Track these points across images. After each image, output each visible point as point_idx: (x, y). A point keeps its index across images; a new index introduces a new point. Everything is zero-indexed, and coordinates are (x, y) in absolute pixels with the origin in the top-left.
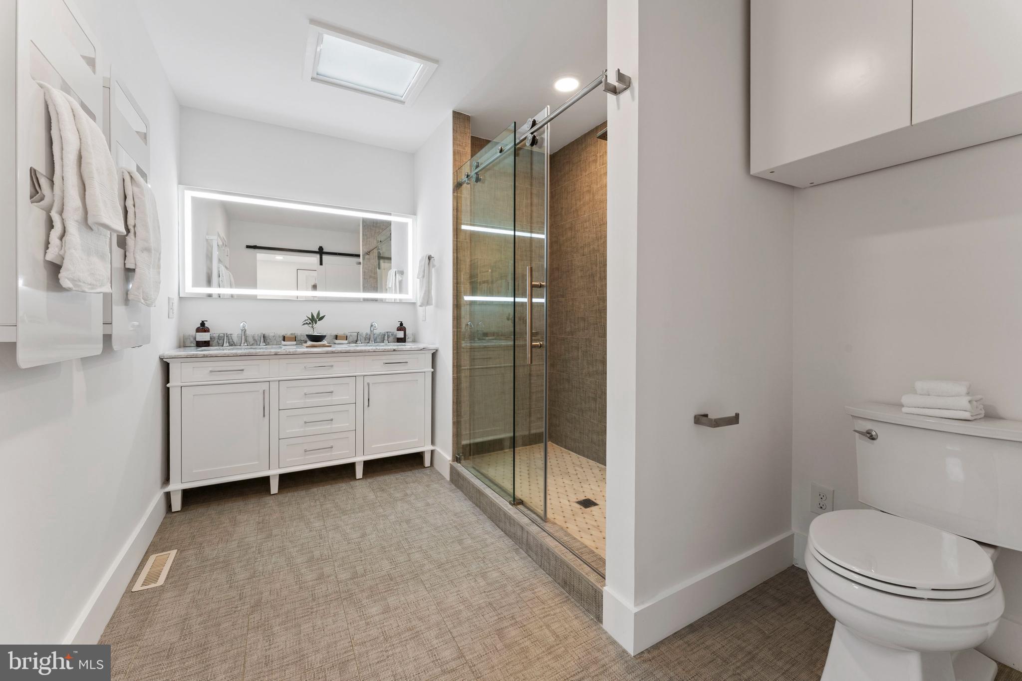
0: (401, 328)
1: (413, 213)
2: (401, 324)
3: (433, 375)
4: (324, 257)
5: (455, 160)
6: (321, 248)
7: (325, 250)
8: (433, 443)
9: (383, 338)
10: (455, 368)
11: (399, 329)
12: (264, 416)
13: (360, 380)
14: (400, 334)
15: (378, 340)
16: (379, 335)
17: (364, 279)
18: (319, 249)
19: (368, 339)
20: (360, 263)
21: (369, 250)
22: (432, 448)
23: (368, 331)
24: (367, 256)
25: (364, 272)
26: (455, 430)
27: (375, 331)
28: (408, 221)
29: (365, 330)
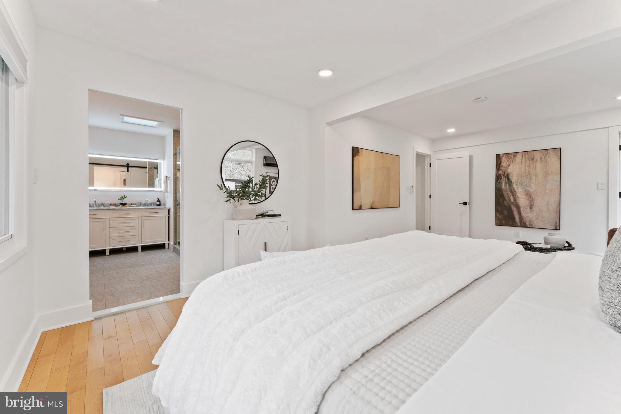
0: (159, 201)
1: (164, 158)
2: (159, 199)
3: (169, 217)
4: (130, 168)
5: (174, 146)
6: (128, 164)
7: (130, 165)
8: (169, 240)
9: (151, 204)
10: (175, 214)
11: (158, 201)
12: (104, 229)
13: (140, 219)
14: (158, 203)
15: (149, 205)
16: (149, 203)
17: (149, 179)
18: (127, 164)
19: (145, 205)
20: (146, 173)
21: (151, 167)
22: (169, 242)
23: (145, 202)
24: (150, 170)
25: (149, 177)
26: (175, 234)
27: (148, 202)
28: (162, 162)
29: (144, 202)
